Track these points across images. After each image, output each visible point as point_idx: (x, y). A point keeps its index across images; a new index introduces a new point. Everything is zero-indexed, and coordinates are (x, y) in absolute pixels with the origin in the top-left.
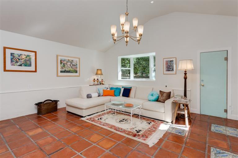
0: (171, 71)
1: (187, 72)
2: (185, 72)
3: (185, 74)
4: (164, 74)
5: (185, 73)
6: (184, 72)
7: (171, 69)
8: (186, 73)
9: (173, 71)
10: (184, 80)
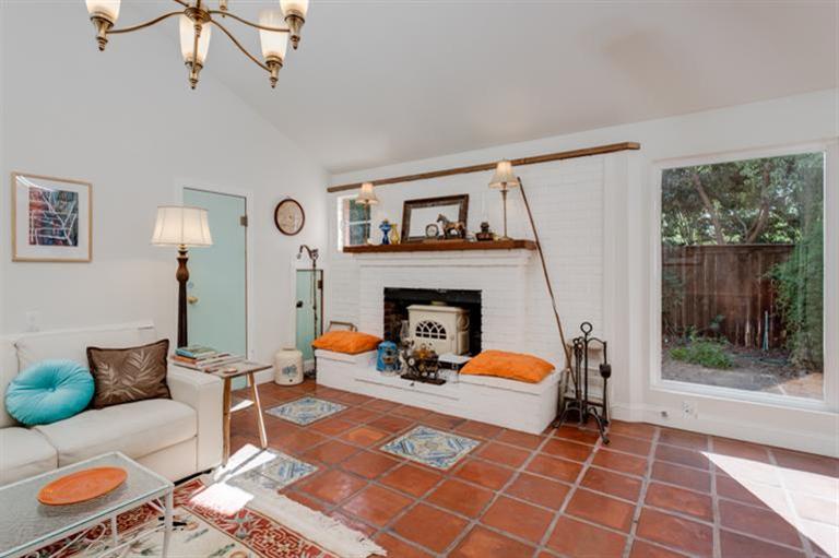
0: (65, 243)
1: (187, 256)
2: (183, 253)
3: (183, 262)
4: (15, 260)
5: (180, 260)
6: (179, 255)
7: (62, 234)
8: (187, 259)
9: (76, 244)
10: (177, 284)
